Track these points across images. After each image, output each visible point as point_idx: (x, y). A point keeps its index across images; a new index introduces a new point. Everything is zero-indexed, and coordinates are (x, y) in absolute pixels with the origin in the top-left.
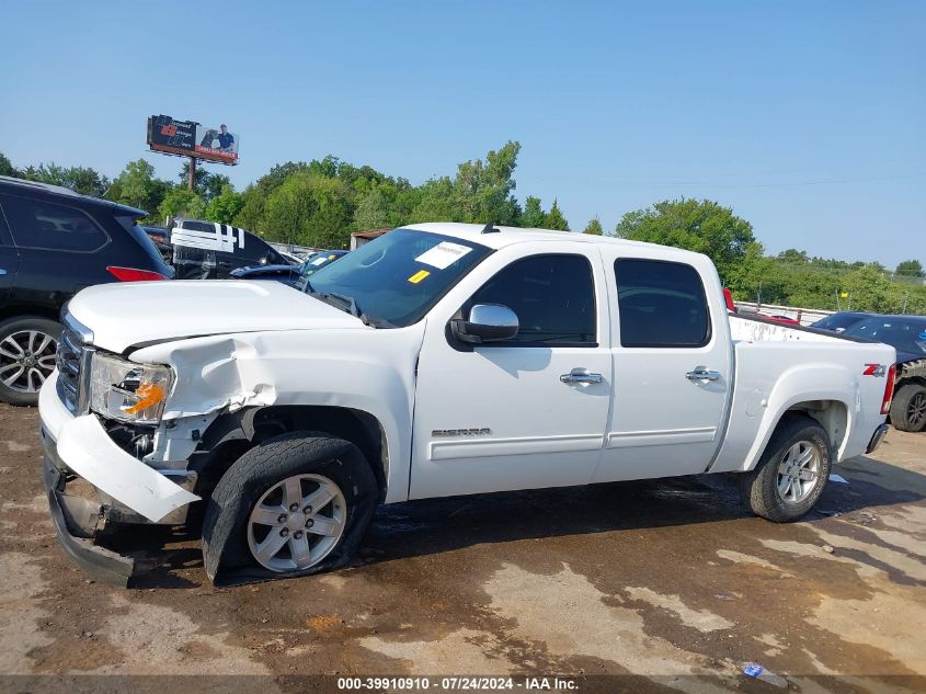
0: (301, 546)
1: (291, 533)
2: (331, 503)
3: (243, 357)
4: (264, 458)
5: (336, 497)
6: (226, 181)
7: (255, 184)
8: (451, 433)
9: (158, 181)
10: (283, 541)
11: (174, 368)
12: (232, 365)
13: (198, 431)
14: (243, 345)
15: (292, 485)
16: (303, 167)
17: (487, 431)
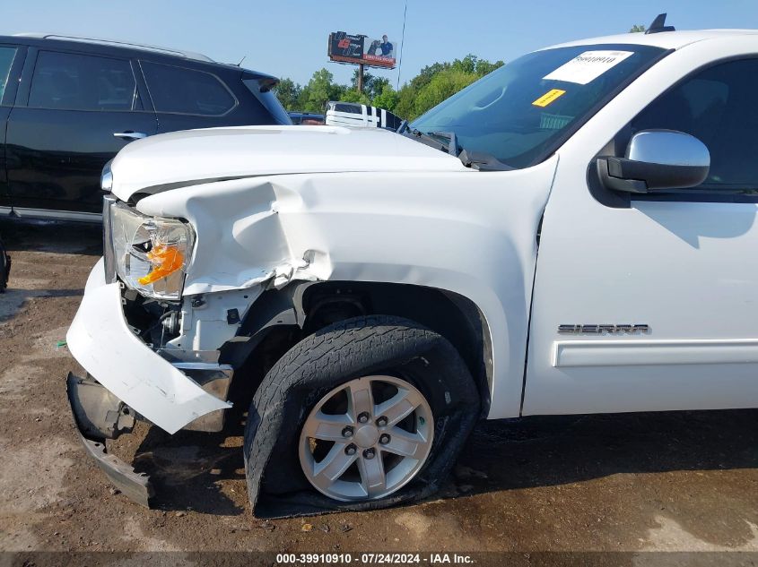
0: (373, 467)
1: (360, 452)
2: (414, 414)
3: (287, 209)
4: (319, 352)
5: (419, 407)
6: (387, 82)
7: (409, 83)
8: (589, 329)
9: (336, 86)
10: (349, 461)
11: (193, 223)
12: (273, 221)
13: (236, 311)
14: (286, 193)
15: (360, 389)
16: (447, 67)
17: (644, 328)
